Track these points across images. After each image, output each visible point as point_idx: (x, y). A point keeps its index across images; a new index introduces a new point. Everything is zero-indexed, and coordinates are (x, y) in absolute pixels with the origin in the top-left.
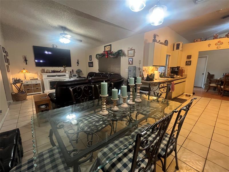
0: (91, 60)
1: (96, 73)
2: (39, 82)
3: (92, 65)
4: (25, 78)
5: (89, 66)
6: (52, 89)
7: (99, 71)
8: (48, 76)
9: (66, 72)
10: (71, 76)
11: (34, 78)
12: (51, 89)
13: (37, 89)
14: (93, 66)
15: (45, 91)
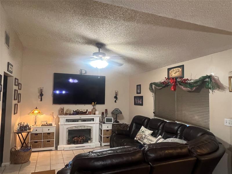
0: (140, 93)
1: (149, 119)
2: (53, 130)
3: (141, 103)
4: (35, 123)
5: (135, 104)
6: (70, 144)
7: (155, 116)
8: (68, 121)
9: (95, 114)
10: (102, 120)
11: (47, 123)
12: (68, 144)
13: (48, 141)
14: (142, 105)
15: (58, 147)
